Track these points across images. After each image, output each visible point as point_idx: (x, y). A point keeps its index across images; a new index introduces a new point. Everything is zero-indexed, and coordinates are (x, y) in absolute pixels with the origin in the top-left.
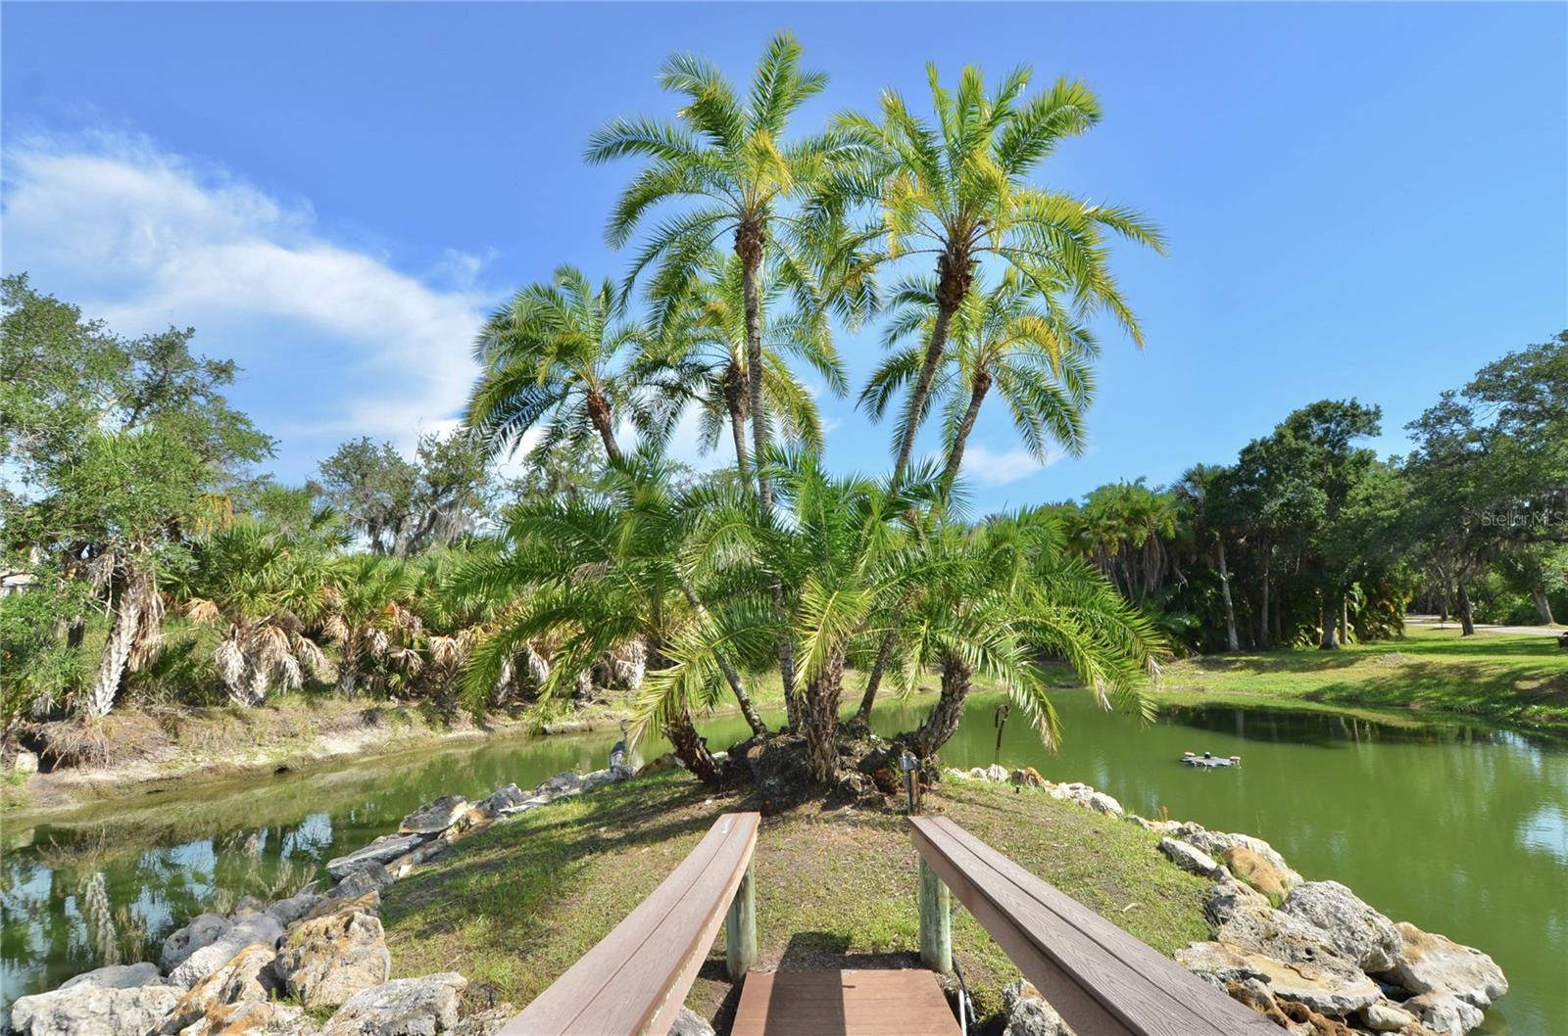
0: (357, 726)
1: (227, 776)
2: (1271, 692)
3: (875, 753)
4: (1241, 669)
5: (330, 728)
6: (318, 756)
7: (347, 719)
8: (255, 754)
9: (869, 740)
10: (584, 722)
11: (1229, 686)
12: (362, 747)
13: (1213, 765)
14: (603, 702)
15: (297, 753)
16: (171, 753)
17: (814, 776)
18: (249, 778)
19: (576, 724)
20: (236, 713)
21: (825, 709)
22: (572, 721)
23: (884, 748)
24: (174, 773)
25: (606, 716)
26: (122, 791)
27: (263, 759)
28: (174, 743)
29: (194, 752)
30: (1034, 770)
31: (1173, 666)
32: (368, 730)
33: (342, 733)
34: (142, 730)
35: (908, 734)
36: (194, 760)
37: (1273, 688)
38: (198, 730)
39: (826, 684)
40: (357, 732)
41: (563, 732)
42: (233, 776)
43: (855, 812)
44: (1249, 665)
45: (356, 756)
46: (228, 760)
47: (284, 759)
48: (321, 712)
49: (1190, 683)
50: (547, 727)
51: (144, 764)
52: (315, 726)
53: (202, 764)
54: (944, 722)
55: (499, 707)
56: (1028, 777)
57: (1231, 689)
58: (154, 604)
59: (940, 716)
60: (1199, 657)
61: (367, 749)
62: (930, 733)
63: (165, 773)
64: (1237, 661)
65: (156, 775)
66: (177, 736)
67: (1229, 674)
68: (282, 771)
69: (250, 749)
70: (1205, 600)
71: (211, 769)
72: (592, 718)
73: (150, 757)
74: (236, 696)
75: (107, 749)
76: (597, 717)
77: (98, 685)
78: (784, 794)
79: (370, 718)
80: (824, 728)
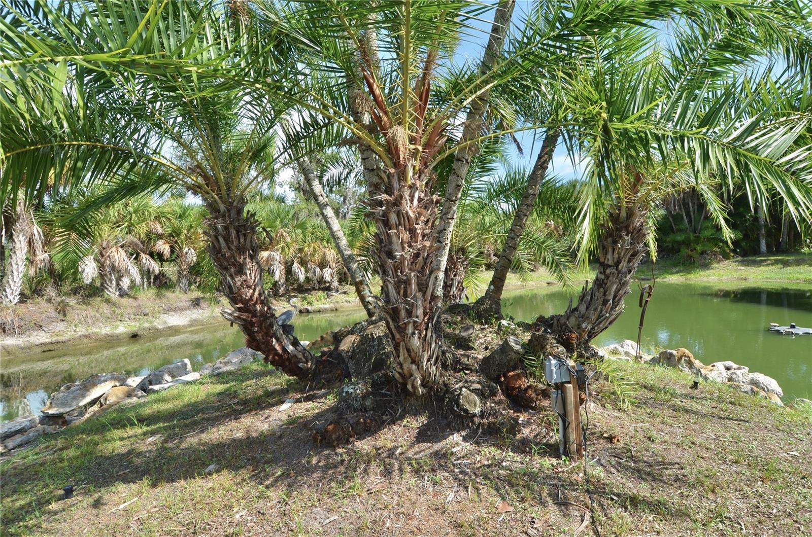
0: (189, 308)
1: (96, 340)
2: (798, 279)
3: (505, 347)
4: (772, 264)
5: (170, 310)
6: (160, 327)
7: (182, 304)
8: (117, 326)
9: (499, 326)
10: (332, 305)
11: (765, 276)
12: (190, 321)
13: (801, 333)
14: (345, 293)
15: (146, 325)
16: (61, 326)
17: (404, 385)
18: (111, 341)
19: (327, 306)
20: (108, 301)
21: (407, 282)
22: (326, 304)
23: (519, 340)
24: (60, 339)
25: (346, 301)
26: (24, 351)
27: (122, 329)
28: (63, 321)
29: (76, 326)
30: (687, 351)
31: (721, 265)
32: (196, 311)
33: (179, 312)
34: (42, 313)
35: (552, 318)
36: (75, 331)
37: (800, 276)
38: (79, 312)
39: (406, 236)
40: (188, 312)
41: (319, 311)
42: (100, 340)
43: (468, 446)
44: (777, 262)
45: (185, 327)
46: (98, 330)
47: (135, 329)
48: (164, 300)
49: (736, 275)
50: (309, 308)
51: (42, 333)
52: (161, 309)
53: (80, 333)
54: (605, 302)
55: (281, 296)
56: (680, 359)
57: (767, 278)
58: (36, 233)
59: (599, 294)
60: (740, 258)
61: (193, 323)
62: (584, 317)
63: (54, 339)
64: (768, 260)
65: (48, 341)
66: (65, 315)
67: (762, 268)
68: (134, 336)
69: (114, 323)
70: (746, 221)
71: (85, 336)
72: (338, 302)
73: (46, 330)
74: (110, 291)
75: (16, 325)
76: (340, 302)
77: (7, 285)
78: (364, 409)
79: (196, 303)
80: (409, 313)
